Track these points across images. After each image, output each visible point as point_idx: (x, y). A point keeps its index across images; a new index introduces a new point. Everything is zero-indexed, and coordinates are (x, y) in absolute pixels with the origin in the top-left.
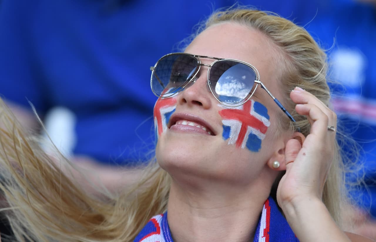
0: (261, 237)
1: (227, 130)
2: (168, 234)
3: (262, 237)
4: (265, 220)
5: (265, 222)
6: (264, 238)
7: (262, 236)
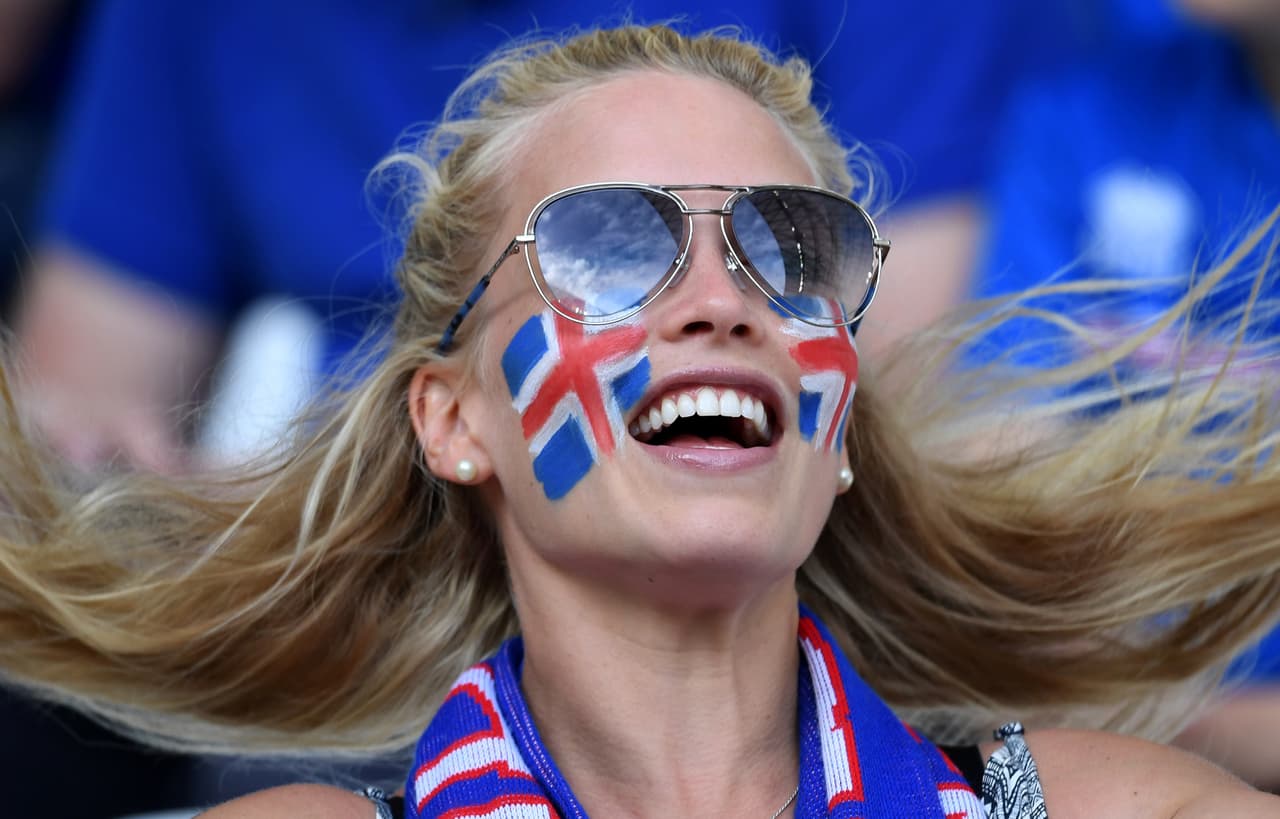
0: (829, 729)
1: (810, 403)
2: (531, 734)
3: (832, 730)
4: (828, 681)
5: (830, 686)
6: (840, 732)
7: (833, 727)
